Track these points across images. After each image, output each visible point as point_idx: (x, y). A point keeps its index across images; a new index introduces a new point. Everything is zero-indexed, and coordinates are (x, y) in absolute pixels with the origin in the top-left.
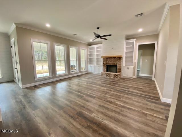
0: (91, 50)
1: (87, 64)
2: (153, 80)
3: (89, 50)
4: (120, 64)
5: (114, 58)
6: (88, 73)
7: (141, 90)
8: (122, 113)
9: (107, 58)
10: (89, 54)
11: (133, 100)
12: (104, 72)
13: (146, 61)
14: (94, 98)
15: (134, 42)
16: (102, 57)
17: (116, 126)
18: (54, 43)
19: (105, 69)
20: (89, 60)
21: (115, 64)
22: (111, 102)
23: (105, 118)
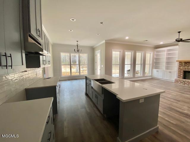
0: (158, 53)
1: (152, 68)
3: (155, 53)
6: (152, 79)
9: (185, 62)
10: (155, 57)
12: (178, 79)
16: (177, 61)
18: (125, 50)
19: (182, 76)
20: (154, 65)
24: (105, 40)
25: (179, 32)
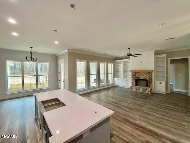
1: (114, 77)
2: (189, 96)
4: (151, 79)
5: (144, 72)
7: (177, 105)
8: (162, 122)
9: (135, 72)
11: (170, 114)
12: (133, 86)
13: (180, 75)
14: (132, 109)
15: (164, 57)
16: (130, 71)
17: (159, 131)
18: (90, 61)
19: (134, 83)
21: (146, 78)
22: (150, 114)
23: (148, 125)
24: (68, 50)
25: (129, 48)
